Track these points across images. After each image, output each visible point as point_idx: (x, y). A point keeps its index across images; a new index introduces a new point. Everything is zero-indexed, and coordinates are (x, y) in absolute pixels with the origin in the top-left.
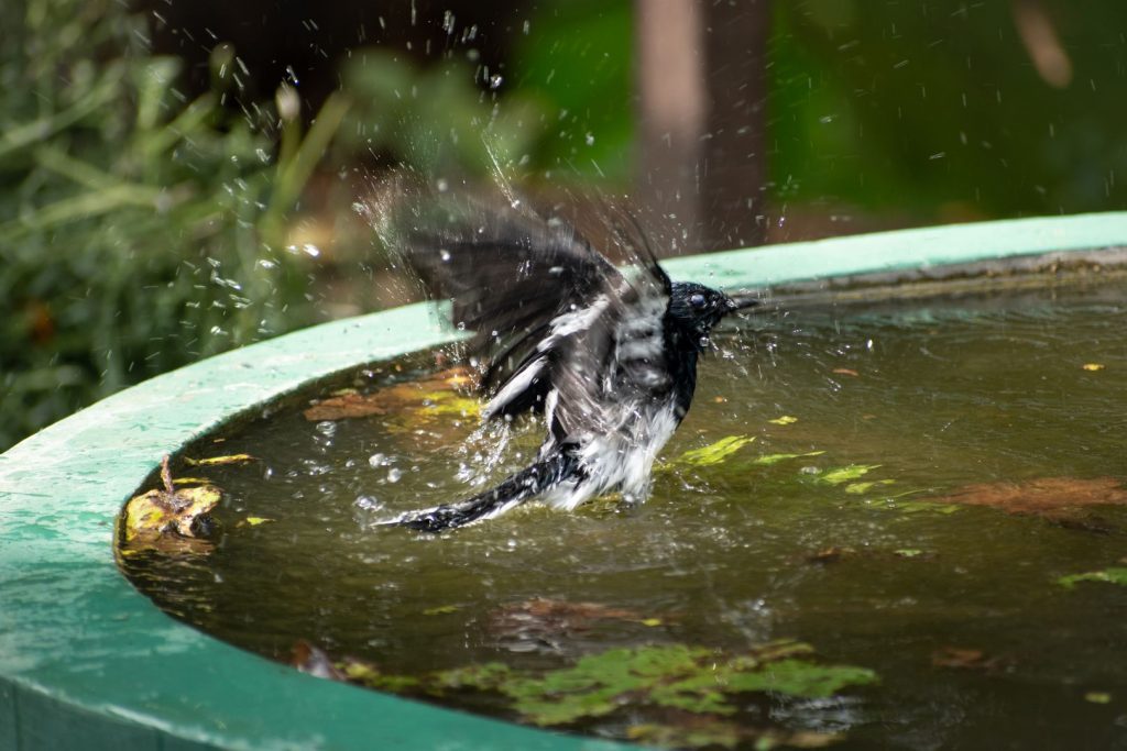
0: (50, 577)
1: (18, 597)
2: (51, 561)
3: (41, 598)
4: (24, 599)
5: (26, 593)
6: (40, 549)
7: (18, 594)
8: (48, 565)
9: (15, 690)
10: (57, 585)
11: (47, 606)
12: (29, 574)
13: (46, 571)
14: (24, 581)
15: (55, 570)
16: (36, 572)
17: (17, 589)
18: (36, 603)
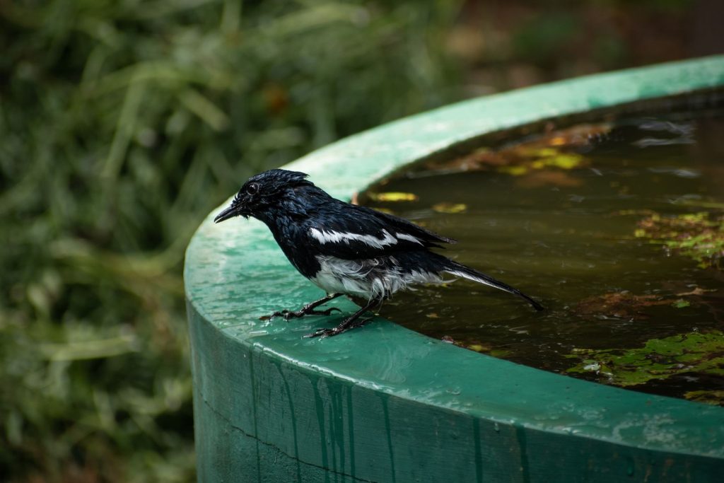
0: (275, 275)
1: (254, 289)
2: (276, 264)
3: (269, 290)
4: (258, 290)
5: (259, 287)
6: (269, 256)
7: (254, 287)
8: (273, 267)
9: (251, 353)
10: (280, 281)
11: (274, 295)
12: (261, 273)
13: (272, 271)
14: (258, 278)
15: (280, 270)
16: (266, 272)
17: (253, 284)
18: (265, 293)
